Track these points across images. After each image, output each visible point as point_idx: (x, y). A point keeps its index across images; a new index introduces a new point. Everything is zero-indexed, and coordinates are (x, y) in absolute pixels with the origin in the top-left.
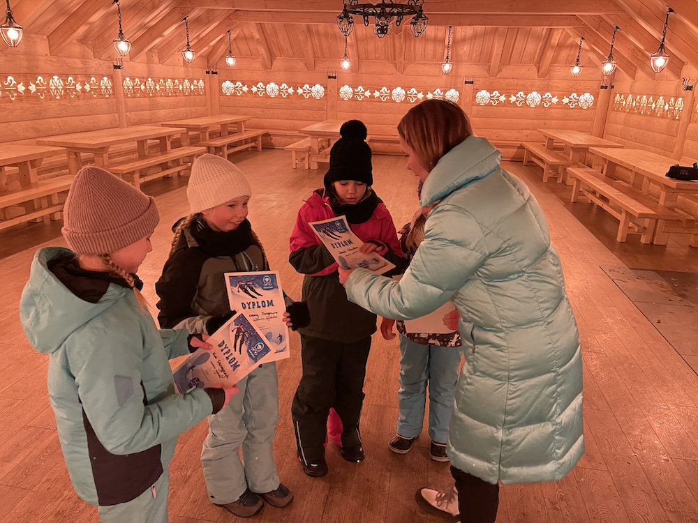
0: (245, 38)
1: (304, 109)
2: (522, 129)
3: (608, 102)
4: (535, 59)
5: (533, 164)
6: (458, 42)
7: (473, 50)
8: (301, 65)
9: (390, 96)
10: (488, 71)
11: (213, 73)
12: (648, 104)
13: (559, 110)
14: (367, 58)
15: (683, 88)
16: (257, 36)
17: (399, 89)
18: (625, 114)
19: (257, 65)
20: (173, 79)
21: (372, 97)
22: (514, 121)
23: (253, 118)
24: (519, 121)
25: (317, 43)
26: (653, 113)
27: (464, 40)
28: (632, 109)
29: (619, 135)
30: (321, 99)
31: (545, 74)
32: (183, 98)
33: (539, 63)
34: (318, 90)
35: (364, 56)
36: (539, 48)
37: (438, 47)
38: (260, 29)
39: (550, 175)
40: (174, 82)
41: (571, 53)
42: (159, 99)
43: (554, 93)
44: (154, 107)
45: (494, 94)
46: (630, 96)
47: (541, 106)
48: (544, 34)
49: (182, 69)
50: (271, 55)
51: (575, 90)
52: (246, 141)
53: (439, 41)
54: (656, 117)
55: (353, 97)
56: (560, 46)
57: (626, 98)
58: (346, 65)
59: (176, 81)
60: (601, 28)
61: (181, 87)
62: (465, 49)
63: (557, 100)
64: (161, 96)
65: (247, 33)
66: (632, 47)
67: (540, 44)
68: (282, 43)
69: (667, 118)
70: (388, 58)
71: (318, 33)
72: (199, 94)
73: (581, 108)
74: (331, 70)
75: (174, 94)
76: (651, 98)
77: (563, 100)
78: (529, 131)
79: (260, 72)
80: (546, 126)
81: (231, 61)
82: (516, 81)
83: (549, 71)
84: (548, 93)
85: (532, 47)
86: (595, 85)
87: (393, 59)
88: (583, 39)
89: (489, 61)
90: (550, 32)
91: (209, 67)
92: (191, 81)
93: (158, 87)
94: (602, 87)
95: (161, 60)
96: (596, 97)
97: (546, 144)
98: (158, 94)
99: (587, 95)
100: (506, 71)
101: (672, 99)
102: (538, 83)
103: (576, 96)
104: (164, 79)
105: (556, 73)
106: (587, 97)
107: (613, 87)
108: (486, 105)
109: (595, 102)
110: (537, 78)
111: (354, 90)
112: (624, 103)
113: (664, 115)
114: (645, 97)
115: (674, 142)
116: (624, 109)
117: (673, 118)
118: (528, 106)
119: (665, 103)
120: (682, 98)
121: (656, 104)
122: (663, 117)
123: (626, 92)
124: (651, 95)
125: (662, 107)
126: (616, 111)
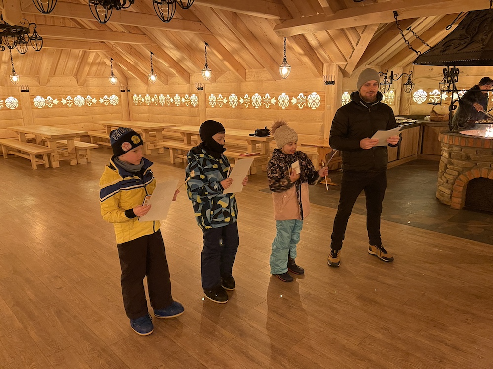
3: (129, 101)
4: (74, 72)
10: (39, 81)
12: (166, 99)
13: (98, 107)
15: (195, 89)
18: (147, 107)
22: (70, 118)
24: (73, 118)
26: (173, 104)
28: (152, 104)
29: (147, 120)
31: (83, 84)
33: (77, 75)
36: (77, 64)
41: (99, 68)
43: (92, 96)
45: (48, 99)
46: (148, 95)
47: (86, 105)
48: (80, 54)
51: (106, 93)
54: (177, 106)
56: (93, 64)
57: (144, 97)
63: (96, 101)
69: (187, 107)
73: (112, 105)
76: (168, 96)
77: (100, 101)
80: (93, 119)
82: (63, 89)
83: (85, 81)
84: (88, 97)
85: (72, 64)
86: (118, 91)
88: (112, 59)
89: (39, 74)
94: (122, 91)
96: (120, 97)
99: (114, 96)
100: (54, 81)
101: (187, 95)
102: (80, 89)
103: (107, 98)
105: (90, 82)
106: (114, 99)
107: (129, 90)
108: (44, 108)
109: (120, 100)
110: (77, 85)
112: (143, 100)
113: (182, 105)
114: (162, 95)
115: (198, 120)
116: (144, 104)
117: (192, 106)
118: (77, 106)
119: (181, 98)
120: (195, 94)
121: (173, 99)
122: (183, 107)
123: (144, 93)
124: (168, 94)
125: (179, 100)
126: (137, 105)
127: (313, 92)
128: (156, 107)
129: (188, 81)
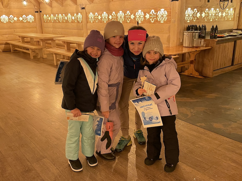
2: (3, 35)
3: (41, 19)
12: (63, 18)
13: (19, 23)
15: (80, 9)
18: (52, 23)
26: (67, 21)
28: (55, 21)
31: (7, 6)
43: (14, 15)
46: (52, 15)
47: (9, 22)
51: (24, 14)
54: (69, 23)
57: (50, 16)
63: (17, 19)
69: (75, 23)
73: (29, 22)
76: (64, 15)
77: (20, 19)
78: (7, 35)
80: (15, 32)
83: (8, 4)
84: (11, 16)
86: (33, 11)
94: (36, 12)
96: (35, 17)
97: (21, 40)
99: (30, 16)
101: (75, 14)
102: (4, 10)
103: (25, 17)
105: (12, 5)
106: (30, 18)
107: (41, 12)
109: (35, 19)
110: (3, 8)
112: (50, 18)
113: (73, 22)
114: (60, 15)
115: (82, 32)
116: (50, 21)
117: (78, 22)
118: (3, 23)
119: (72, 16)
120: (80, 13)
121: (67, 17)
122: (73, 23)
123: (50, 13)
124: (64, 14)
125: (71, 18)
126: (46, 22)
127: (162, 8)
128: (57, 24)
129: (75, 3)
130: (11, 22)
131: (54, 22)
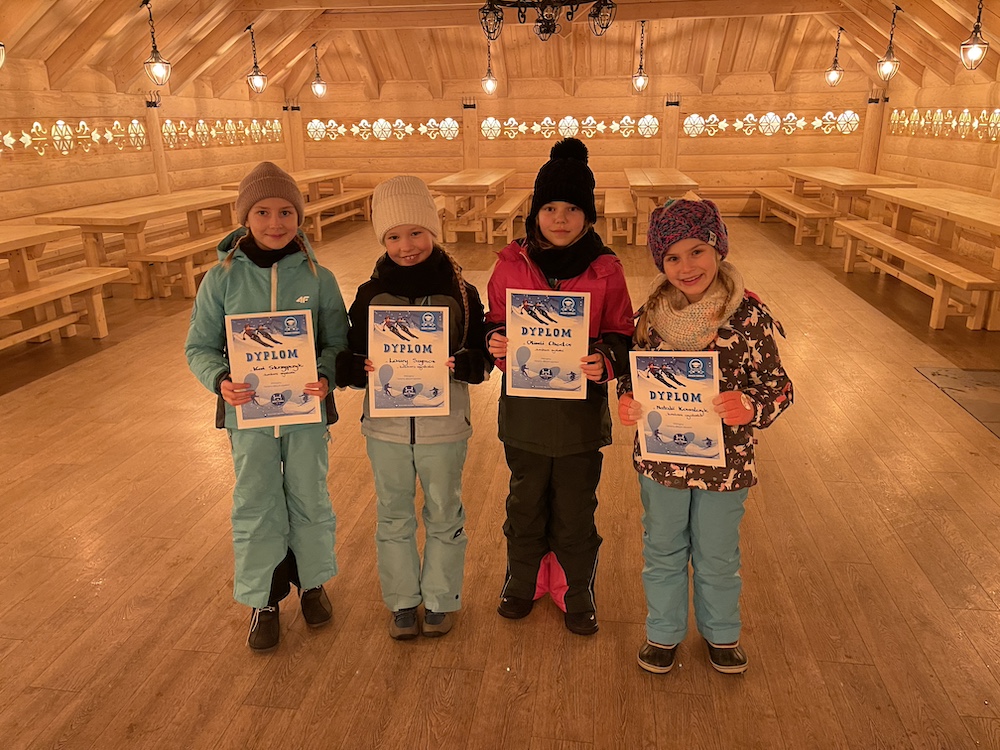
0: (339, 55)
1: (430, 155)
2: (755, 169)
3: (881, 122)
4: (770, 64)
5: (775, 220)
6: (654, 44)
7: (677, 54)
8: (423, 91)
9: (557, 130)
10: (701, 85)
11: (293, 109)
12: (945, 121)
13: (808, 137)
14: (520, 76)
16: (356, 50)
17: (569, 119)
18: (909, 139)
19: (358, 93)
20: (236, 120)
21: (530, 132)
22: (741, 157)
23: (354, 172)
24: (749, 157)
25: (444, 56)
26: (955, 134)
27: (663, 41)
28: (919, 130)
29: (902, 171)
30: (454, 139)
31: (785, 87)
32: (251, 147)
33: (776, 69)
34: (449, 126)
35: (515, 73)
36: (775, 48)
37: (625, 53)
38: (361, 41)
39: (806, 235)
40: (237, 125)
41: (824, 52)
42: (215, 149)
43: (799, 112)
44: (208, 162)
45: (710, 119)
46: (916, 111)
47: (781, 133)
48: (782, 24)
49: (248, 104)
50: (377, 77)
51: (830, 107)
52: (347, 207)
53: (627, 44)
54: (960, 139)
55: (502, 133)
56: (807, 42)
57: (908, 115)
58: (490, 86)
59: (240, 122)
60: (870, 11)
61: (247, 132)
62: (664, 54)
63: (805, 123)
64: (219, 145)
65: (341, 47)
66: (919, 37)
67: (778, 41)
68: (394, 59)
69: (978, 141)
70: (551, 75)
71: (446, 42)
72: (274, 141)
73: (841, 134)
74: (468, 96)
75: (238, 143)
76: (950, 112)
77: (813, 123)
78: (765, 172)
79: (362, 105)
81: (319, 89)
82: (742, 99)
83: (791, 80)
84: (791, 114)
85: (765, 46)
86: (861, 98)
87: (559, 76)
88: (841, 29)
89: (702, 70)
90: (792, 21)
91: (287, 101)
92: (262, 121)
93: (213, 133)
94: (871, 101)
95: (217, 91)
96: (863, 116)
97: (793, 189)
98: (215, 143)
99: (849, 113)
100: (728, 84)
101: (984, 112)
102: (775, 99)
103: (832, 116)
104: (222, 120)
105: (802, 83)
106: (849, 119)
107: (887, 100)
108: (699, 136)
109: (861, 124)
110: (773, 92)
111: (502, 124)
112: (906, 122)
113: (971, 136)
114: (939, 111)
115: (992, 175)
116: (906, 132)
117: (988, 140)
118: (762, 135)
119: (973, 118)
121: (957, 120)
122: (971, 140)
123: (909, 105)
124: (950, 108)
125: (968, 124)
126: (894, 135)
128: (923, 140)
129: (990, 75)
130: (785, 134)
131: (918, 134)
